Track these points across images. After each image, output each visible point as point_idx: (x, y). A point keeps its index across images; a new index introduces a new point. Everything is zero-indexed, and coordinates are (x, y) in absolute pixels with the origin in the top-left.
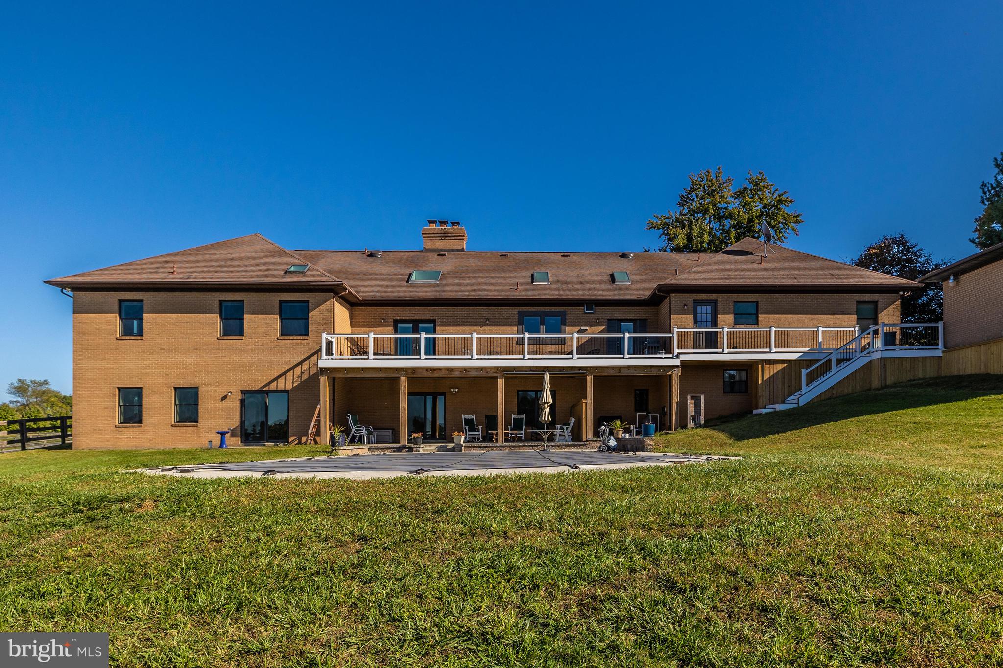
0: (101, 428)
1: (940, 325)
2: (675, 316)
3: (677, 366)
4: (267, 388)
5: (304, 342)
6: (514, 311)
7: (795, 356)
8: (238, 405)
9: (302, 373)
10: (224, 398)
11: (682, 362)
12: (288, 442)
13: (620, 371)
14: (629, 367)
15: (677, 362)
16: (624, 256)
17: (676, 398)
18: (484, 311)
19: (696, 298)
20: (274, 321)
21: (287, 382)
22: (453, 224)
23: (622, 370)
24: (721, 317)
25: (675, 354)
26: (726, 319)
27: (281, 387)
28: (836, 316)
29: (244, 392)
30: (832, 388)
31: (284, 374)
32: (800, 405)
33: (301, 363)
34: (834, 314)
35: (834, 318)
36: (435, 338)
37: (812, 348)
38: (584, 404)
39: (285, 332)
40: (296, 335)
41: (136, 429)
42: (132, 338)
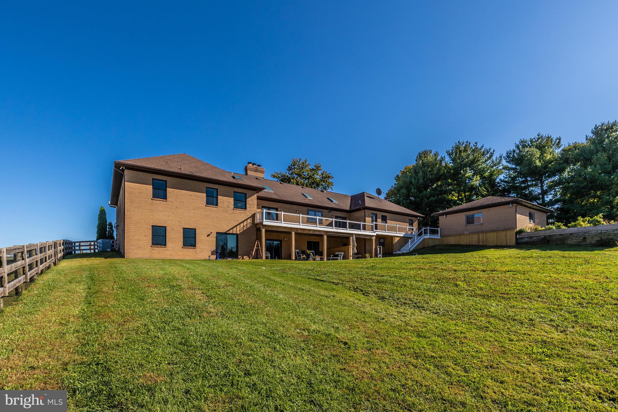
0: (142, 247)
1: (439, 229)
2: (367, 218)
3: (374, 236)
4: (228, 232)
5: (245, 212)
6: (306, 209)
7: (402, 235)
8: (215, 239)
9: (244, 227)
10: (208, 235)
12: (238, 258)
15: (375, 234)
17: (374, 248)
18: (295, 207)
19: (372, 212)
20: (231, 200)
21: (238, 230)
24: (378, 219)
25: (374, 231)
27: (234, 232)
29: (217, 233)
31: (236, 226)
32: (410, 251)
33: (243, 222)
34: (404, 222)
35: (404, 224)
37: (405, 233)
38: (350, 247)
39: (236, 207)
40: (241, 209)
41: (164, 248)
42: (161, 200)
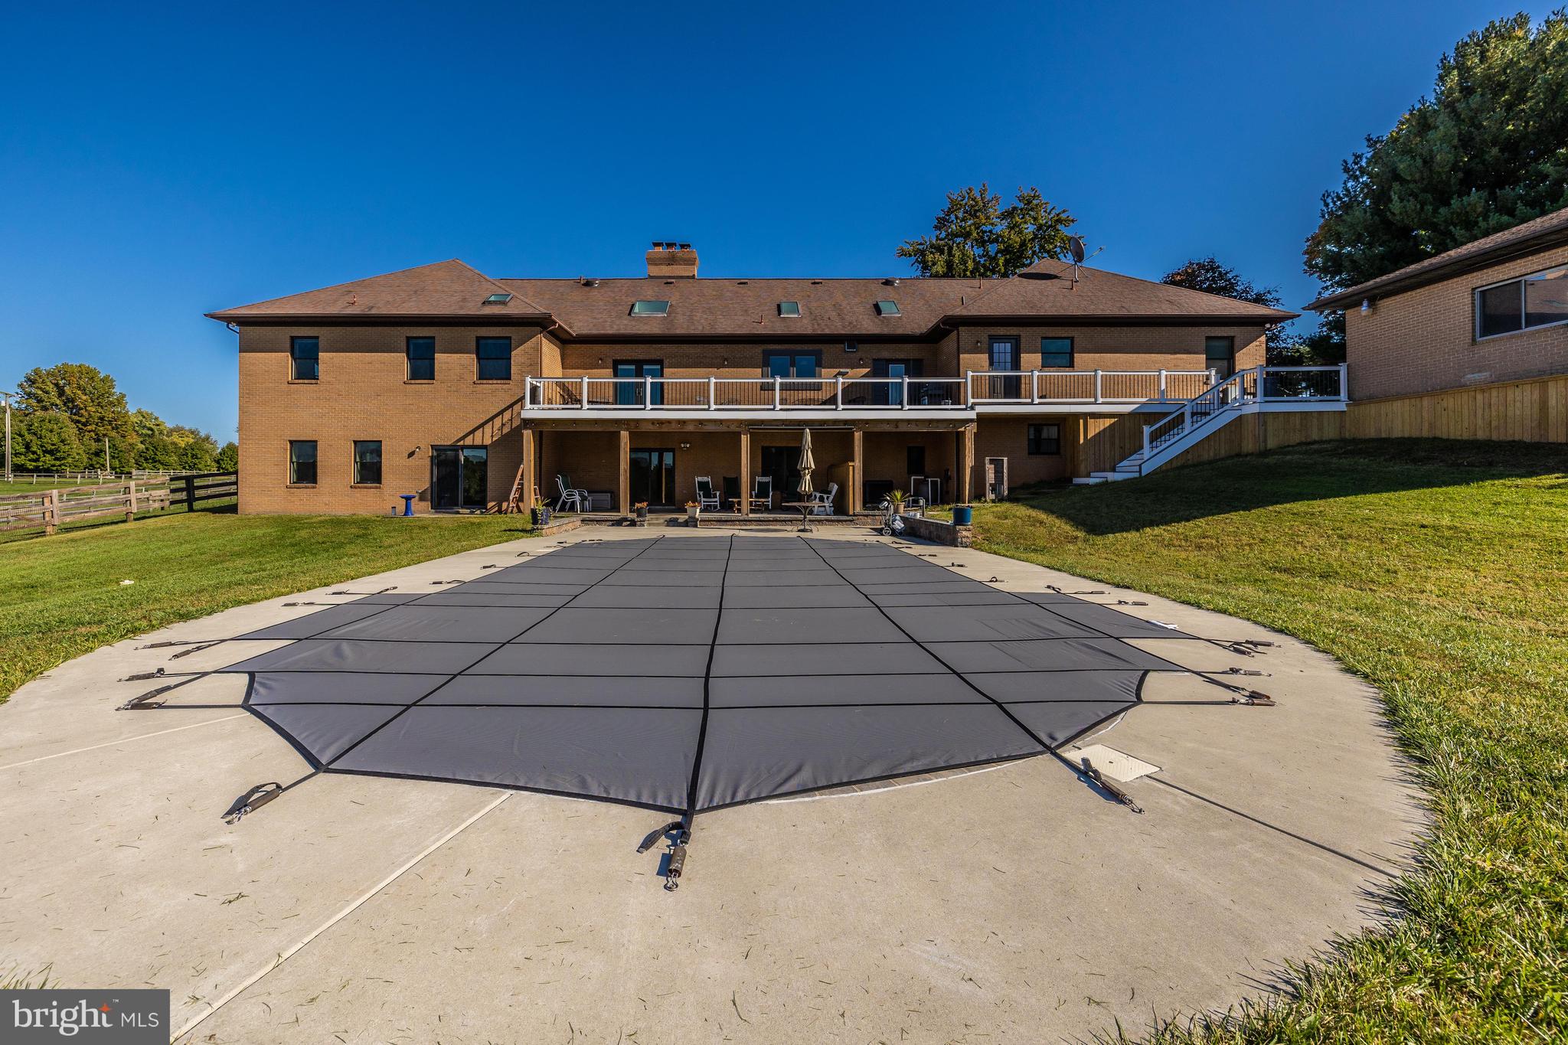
0: (270, 489)
1: (1343, 369)
2: (966, 356)
3: (972, 420)
4: (461, 443)
5: (505, 386)
6: (758, 350)
7: (1128, 409)
8: (428, 463)
9: (503, 425)
10: (411, 455)
11: (978, 414)
12: (486, 509)
13: (897, 427)
14: (909, 421)
15: (972, 415)
16: (888, 283)
17: (969, 461)
18: (720, 348)
19: (993, 333)
20: (470, 361)
21: (487, 436)
22: (682, 246)
23: (900, 425)
24: (1025, 357)
25: (970, 404)
26: (1031, 360)
27: (478, 442)
28: (1178, 356)
29: (434, 448)
30: (1187, 451)
31: (482, 425)
32: (1143, 474)
33: (502, 412)
34: (1175, 353)
35: (1175, 359)
36: (662, 384)
37: (1152, 397)
38: (851, 468)
39: (483, 375)
40: (496, 379)
41: (312, 490)
42: (306, 381)
